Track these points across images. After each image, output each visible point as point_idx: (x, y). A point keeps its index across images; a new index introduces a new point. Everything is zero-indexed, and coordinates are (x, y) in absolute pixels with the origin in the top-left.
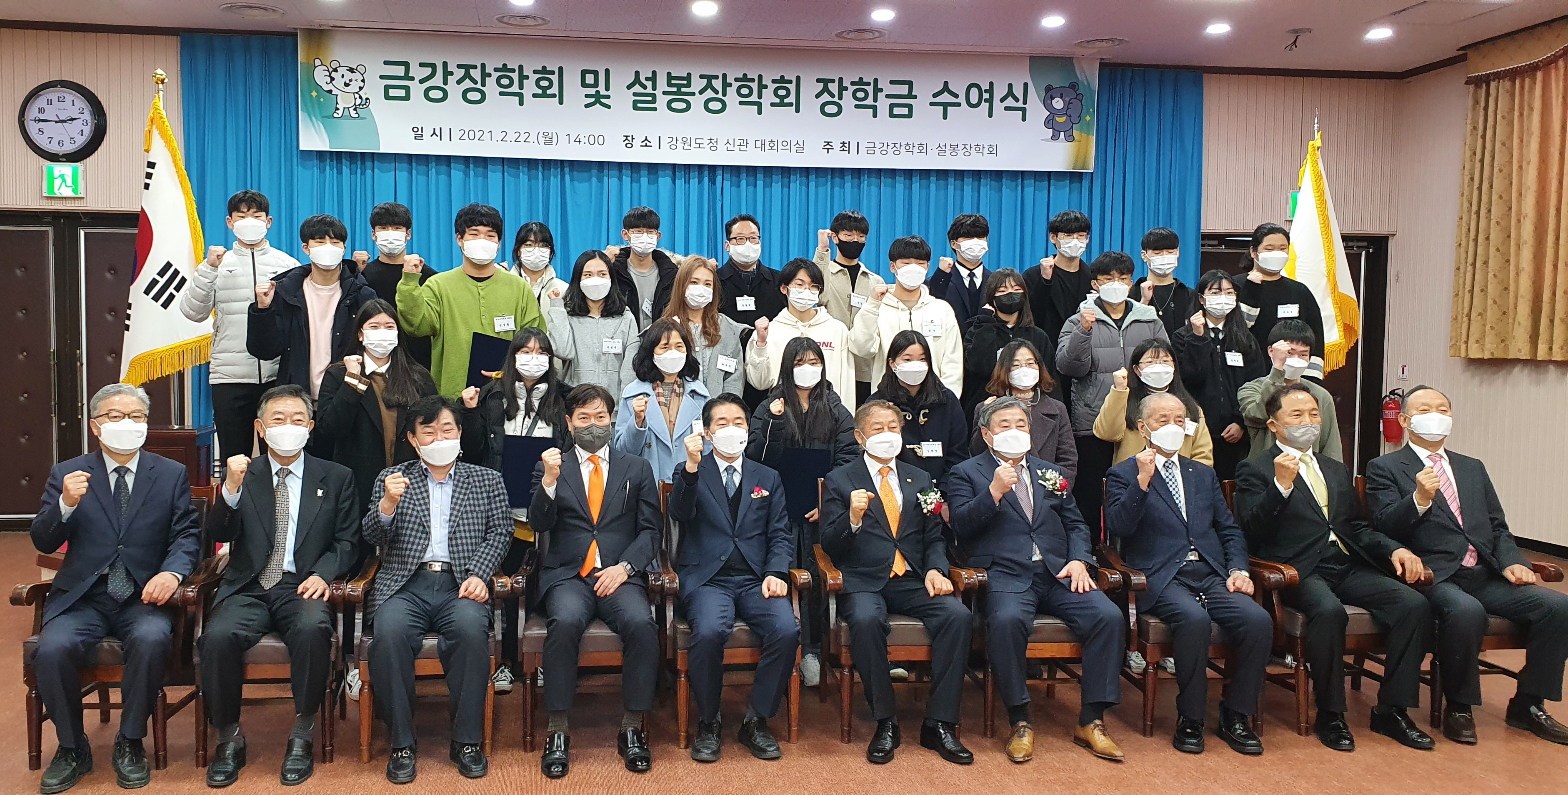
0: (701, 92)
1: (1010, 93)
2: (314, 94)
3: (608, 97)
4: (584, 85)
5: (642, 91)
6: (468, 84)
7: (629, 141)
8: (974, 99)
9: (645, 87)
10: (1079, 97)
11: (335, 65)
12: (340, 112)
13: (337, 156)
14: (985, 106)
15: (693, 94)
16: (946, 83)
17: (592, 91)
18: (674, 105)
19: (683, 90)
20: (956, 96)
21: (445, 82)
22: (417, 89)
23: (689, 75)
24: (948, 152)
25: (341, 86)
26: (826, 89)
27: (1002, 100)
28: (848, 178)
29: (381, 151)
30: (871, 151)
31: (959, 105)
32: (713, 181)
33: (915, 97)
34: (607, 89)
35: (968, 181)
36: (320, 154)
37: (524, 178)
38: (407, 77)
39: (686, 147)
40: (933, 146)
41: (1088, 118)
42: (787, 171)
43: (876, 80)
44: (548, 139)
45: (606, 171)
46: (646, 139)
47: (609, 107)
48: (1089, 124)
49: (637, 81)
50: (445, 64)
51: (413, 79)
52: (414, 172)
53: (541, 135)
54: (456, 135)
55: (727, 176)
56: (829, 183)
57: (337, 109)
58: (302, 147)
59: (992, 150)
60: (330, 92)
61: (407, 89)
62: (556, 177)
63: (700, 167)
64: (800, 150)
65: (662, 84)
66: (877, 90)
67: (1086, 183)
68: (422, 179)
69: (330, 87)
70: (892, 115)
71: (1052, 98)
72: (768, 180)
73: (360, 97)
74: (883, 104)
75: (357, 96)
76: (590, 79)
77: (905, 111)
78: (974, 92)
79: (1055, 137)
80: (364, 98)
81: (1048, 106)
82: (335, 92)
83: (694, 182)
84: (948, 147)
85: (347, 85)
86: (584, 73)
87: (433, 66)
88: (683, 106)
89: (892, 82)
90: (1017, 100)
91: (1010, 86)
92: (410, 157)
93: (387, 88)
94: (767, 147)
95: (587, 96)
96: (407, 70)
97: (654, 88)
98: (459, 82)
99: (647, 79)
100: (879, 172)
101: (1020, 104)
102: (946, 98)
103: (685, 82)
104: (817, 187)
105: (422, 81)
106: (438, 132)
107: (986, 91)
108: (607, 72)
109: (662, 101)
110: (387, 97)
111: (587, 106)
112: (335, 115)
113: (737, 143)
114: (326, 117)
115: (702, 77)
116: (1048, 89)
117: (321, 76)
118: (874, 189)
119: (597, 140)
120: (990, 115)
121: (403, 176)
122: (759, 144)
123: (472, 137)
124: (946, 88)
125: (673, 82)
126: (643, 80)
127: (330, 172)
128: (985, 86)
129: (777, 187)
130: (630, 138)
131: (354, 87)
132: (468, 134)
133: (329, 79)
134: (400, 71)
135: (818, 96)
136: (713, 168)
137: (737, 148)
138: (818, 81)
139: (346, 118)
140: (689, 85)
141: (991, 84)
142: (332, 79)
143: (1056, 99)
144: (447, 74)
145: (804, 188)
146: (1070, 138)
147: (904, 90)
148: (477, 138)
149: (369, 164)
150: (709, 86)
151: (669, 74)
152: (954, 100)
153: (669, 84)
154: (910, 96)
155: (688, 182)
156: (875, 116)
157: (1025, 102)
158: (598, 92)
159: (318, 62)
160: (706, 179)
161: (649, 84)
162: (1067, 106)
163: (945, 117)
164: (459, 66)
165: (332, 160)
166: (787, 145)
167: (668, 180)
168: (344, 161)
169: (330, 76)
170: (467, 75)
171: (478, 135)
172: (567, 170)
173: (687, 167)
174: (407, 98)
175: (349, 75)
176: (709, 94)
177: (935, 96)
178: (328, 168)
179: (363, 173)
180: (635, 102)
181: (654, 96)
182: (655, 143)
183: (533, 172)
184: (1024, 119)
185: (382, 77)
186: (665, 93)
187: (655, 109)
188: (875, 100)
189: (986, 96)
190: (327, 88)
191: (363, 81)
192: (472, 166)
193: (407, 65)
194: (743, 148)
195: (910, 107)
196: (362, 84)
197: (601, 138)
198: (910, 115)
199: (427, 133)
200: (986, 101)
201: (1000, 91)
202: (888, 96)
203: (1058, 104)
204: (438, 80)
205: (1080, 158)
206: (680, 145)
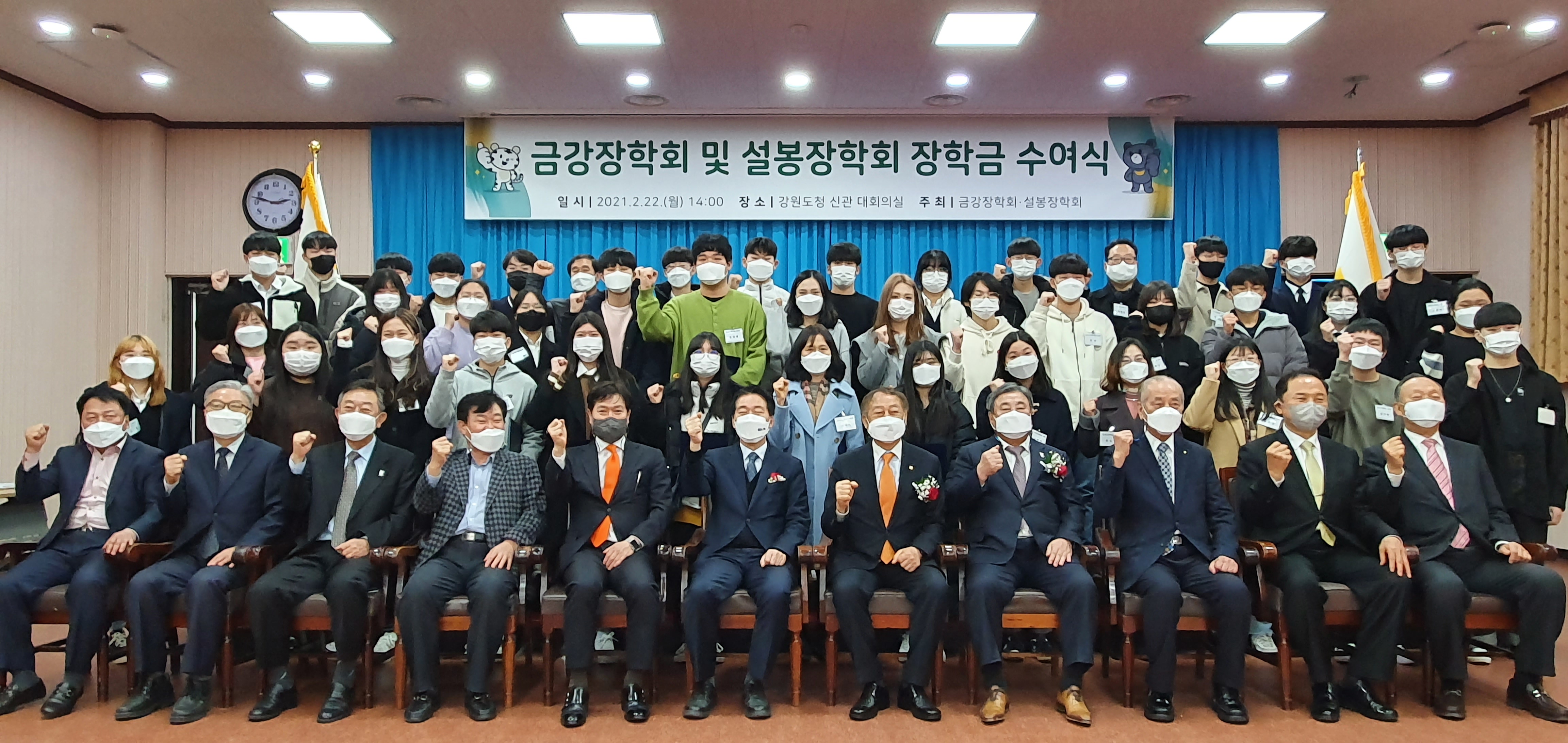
0: (808, 158)
1: (1091, 151)
2: (477, 172)
3: (727, 164)
4: (705, 155)
5: (755, 158)
6: (605, 158)
7: (744, 202)
8: (1058, 158)
9: (758, 155)
10: (1157, 153)
11: (494, 147)
12: (498, 187)
13: (497, 224)
14: (1068, 163)
15: (802, 159)
16: (1031, 144)
17: (712, 160)
18: (785, 169)
19: (793, 156)
20: (1041, 155)
21: (587, 158)
22: (563, 165)
23: (798, 143)
24: (1035, 205)
25: (500, 165)
26: (921, 152)
27: (1084, 157)
28: (946, 229)
29: (533, 218)
30: (964, 204)
31: (1044, 162)
32: (821, 234)
33: (1003, 156)
34: (725, 157)
35: (1057, 230)
36: (483, 223)
37: (654, 237)
38: (555, 155)
39: (796, 204)
40: (1021, 199)
41: (1166, 171)
42: (889, 224)
43: (967, 143)
44: (674, 202)
45: (726, 229)
46: (760, 199)
47: (727, 173)
48: (1167, 177)
49: (752, 150)
50: (587, 143)
51: (559, 156)
52: (561, 235)
53: (668, 199)
54: (595, 202)
55: (835, 229)
56: (928, 234)
57: (496, 184)
58: (467, 218)
59: (1077, 201)
60: (490, 170)
61: (555, 165)
62: (682, 235)
63: (810, 223)
64: (900, 205)
65: (774, 152)
66: (968, 152)
67: (1167, 231)
68: (568, 241)
69: (490, 166)
70: (982, 173)
71: (1131, 154)
72: (872, 232)
73: (516, 174)
74: (974, 163)
75: (513, 172)
76: (710, 150)
77: (994, 169)
78: (1058, 151)
79: (1135, 189)
80: (518, 174)
81: (1127, 160)
82: (494, 169)
83: (805, 235)
84: (1035, 200)
85: (504, 163)
86: (705, 145)
87: (577, 145)
88: (793, 169)
89: (981, 144)
90: (1098, 157)
91: (1091, 145)
92: (557, 223)
93: (538, 165)
94: (869, 202)
95: (708, 165)
96: (555, 150)
97: (767, 155)
98: (598, 158)
99: (760, 148)
100: (973, 224)
101: (1101, 160)
102: (1032, 156)
103: (794, 149)
104: (917, 237)
105: (567, 158)
106: (580, 201)
107: (1069, 150)
108: (725, 143)
109: (774, 166)
110: (538, 173)
111: (708, 173)
112: (495, 189)
113: (842, 200)
114: (488, 191)
115: (809, 144)
116: (1127, 146)
117: (483, 157)
118: (970, 239)
119: (717, 202)
120: (1074, 171)
121: (551, 238)
122: (861, 201)
123: (608, 203)
124: (1031, 148)
125: (784, 149)
126: (756, 149)
127: (491, 238)
128: (1068, 146)
129: (880, 237)
130: (745, 199)
131: (510, 166)
132: (606, 201)
133: (489, 159)
134: (549, 150)
135: (914, 158)
136: (821, 223)
137: (841, 205)
138: (914, 144)
139: (504, 191)
140: (797, 152)
141: (1074, 143)
142: (492, 159)
143: (1135, 155)
144: (588, 150)
145: (905, 239)
146: (1149, 190)
147: (993, 150)
148: (613, 203)
149: (523, 230)
150: (816, 152)
151: (780, 143)
152: (1039, 158)
153: (780, 152)
154: (999, 155)
155: (798, 235)
156: (967, 173)
157: (1105, 158)
158: (717, 161)
159: (480, 146)
160: (815, 233)
161: (762, 152)
162: (1146, 161)
163: (1031, 173)
164: (598, 144)
165: (492, 228)
166: (887, 201)
167: (782, 233)
168: (503, 228)
169: (491, 157)
170: (605, 152)
171: (614, 201)
172: (691, 228)
173: (799, 223)
174: (554, 172)
175: (506, 156)
176: (816, 158)
177: (1021, 155)
178: (489, 234)
179: (519, 238)
180: (750, 168)
181: (766, 163)
182: (767, 202)
183: (663, 231)
184: (1105, 174)
185: (533, 156)
186: (776, 159)
187: (768, 173)
188: (967, 159)
189: (1069, 154)
190: (488, 166)
191: (518, 160)
192: (609, 228)
193: (554, 145)
194: (846, 204)
195: (999, 165)
196: (517, 163)
197: (720, 200)
198: (999, 173)
199: (571, 201)
200: (1069, 158)
201: (1081, 150)
202: (978, 156)
203: (1137, 159)
204: (580, 157)
205: (1160, 208)
206: (790, 203)
